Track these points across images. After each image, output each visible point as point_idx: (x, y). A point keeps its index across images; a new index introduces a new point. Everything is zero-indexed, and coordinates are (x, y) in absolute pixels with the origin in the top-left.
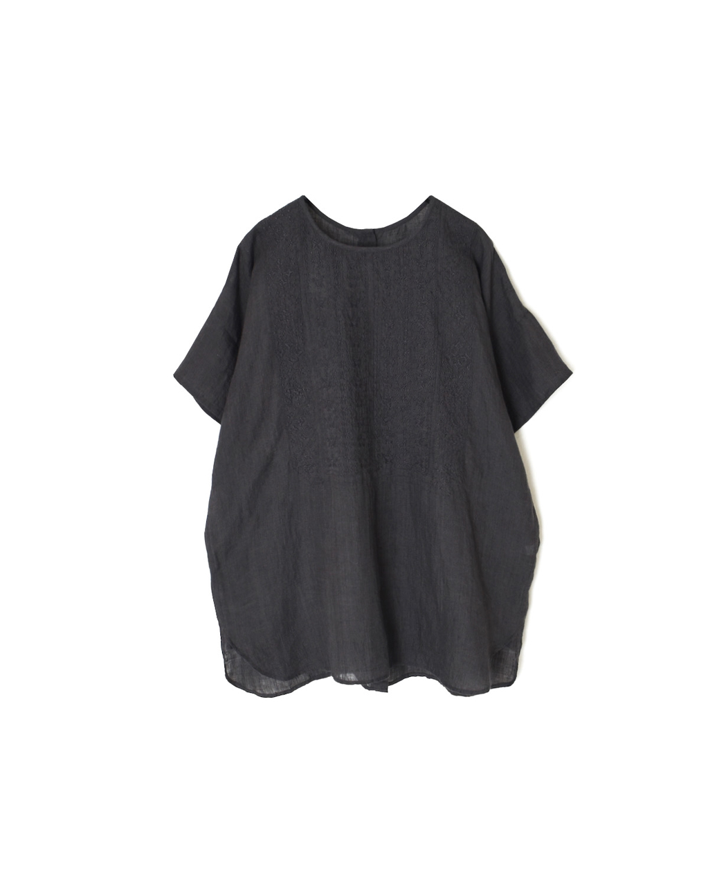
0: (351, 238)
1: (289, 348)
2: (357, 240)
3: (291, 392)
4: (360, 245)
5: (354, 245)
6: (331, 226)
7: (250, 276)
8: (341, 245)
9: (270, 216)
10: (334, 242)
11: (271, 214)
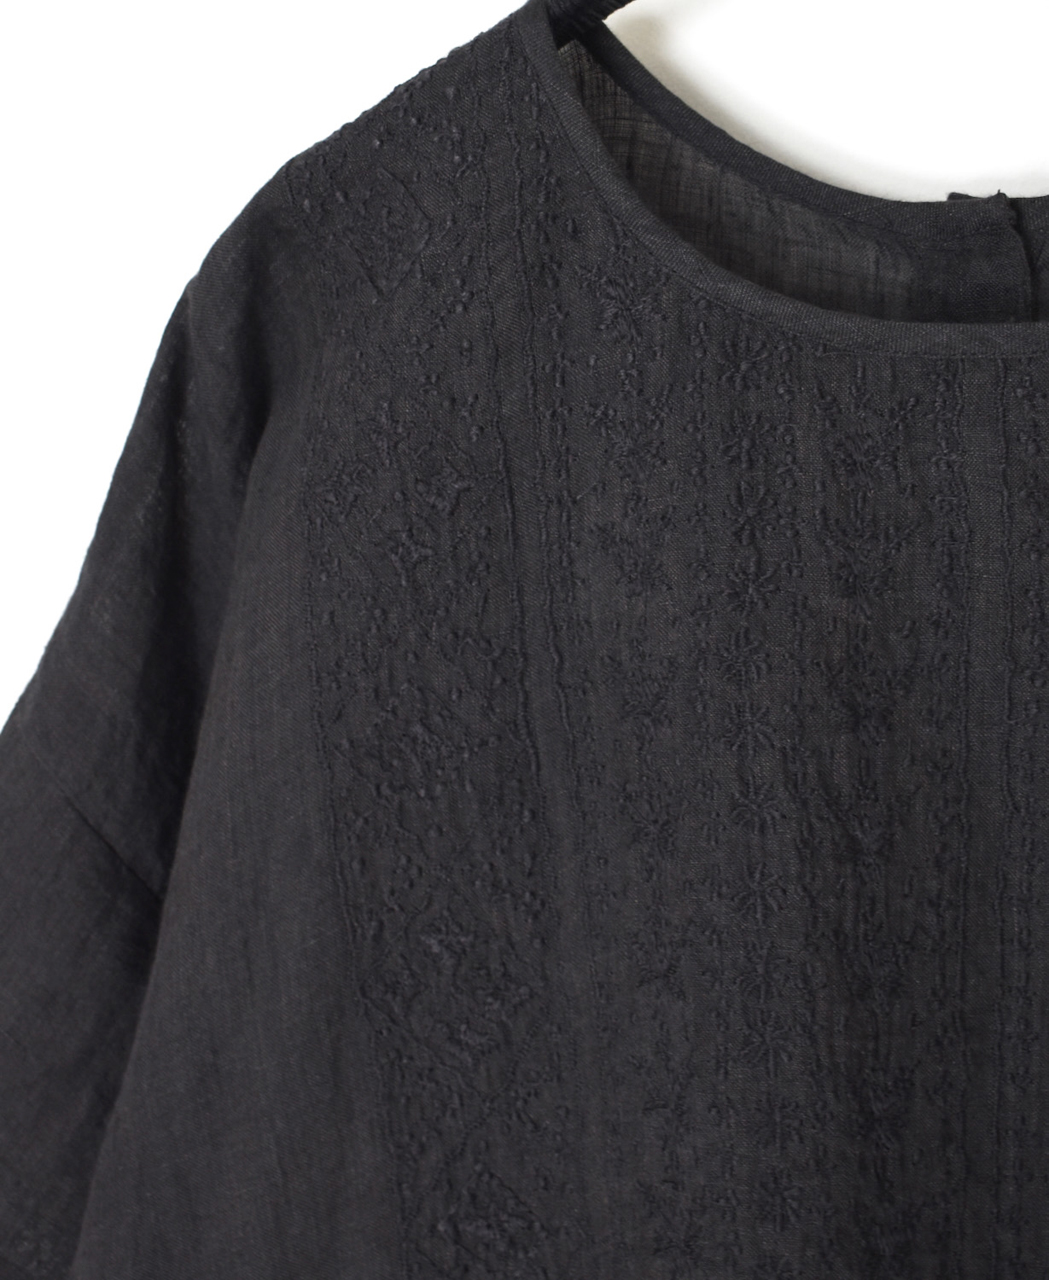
0: (864, 258)
1: (448, 962)
2: (901, 275)
3: (458, 1237)
4: (929, 306)
5: (878, 308)
6: (733, 182)
7: (239, 494)
8: (783, 308)
9: (347, 128)
10: (740, 292)
11: (352, 116)
